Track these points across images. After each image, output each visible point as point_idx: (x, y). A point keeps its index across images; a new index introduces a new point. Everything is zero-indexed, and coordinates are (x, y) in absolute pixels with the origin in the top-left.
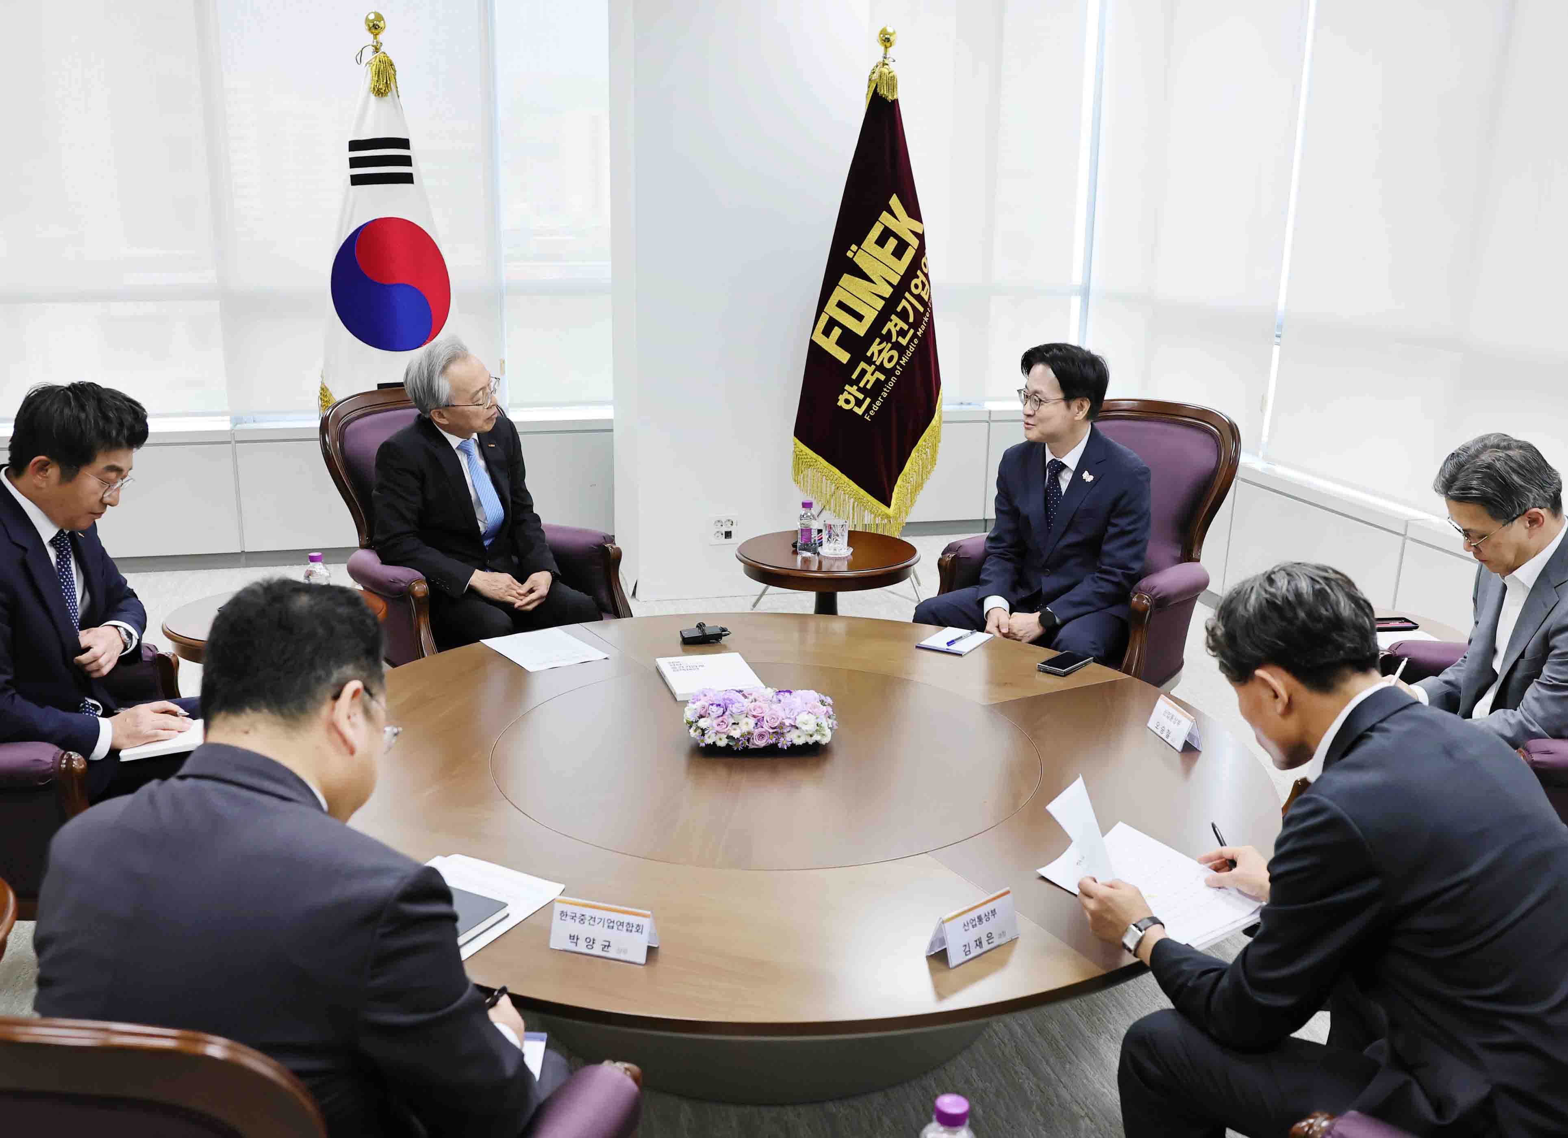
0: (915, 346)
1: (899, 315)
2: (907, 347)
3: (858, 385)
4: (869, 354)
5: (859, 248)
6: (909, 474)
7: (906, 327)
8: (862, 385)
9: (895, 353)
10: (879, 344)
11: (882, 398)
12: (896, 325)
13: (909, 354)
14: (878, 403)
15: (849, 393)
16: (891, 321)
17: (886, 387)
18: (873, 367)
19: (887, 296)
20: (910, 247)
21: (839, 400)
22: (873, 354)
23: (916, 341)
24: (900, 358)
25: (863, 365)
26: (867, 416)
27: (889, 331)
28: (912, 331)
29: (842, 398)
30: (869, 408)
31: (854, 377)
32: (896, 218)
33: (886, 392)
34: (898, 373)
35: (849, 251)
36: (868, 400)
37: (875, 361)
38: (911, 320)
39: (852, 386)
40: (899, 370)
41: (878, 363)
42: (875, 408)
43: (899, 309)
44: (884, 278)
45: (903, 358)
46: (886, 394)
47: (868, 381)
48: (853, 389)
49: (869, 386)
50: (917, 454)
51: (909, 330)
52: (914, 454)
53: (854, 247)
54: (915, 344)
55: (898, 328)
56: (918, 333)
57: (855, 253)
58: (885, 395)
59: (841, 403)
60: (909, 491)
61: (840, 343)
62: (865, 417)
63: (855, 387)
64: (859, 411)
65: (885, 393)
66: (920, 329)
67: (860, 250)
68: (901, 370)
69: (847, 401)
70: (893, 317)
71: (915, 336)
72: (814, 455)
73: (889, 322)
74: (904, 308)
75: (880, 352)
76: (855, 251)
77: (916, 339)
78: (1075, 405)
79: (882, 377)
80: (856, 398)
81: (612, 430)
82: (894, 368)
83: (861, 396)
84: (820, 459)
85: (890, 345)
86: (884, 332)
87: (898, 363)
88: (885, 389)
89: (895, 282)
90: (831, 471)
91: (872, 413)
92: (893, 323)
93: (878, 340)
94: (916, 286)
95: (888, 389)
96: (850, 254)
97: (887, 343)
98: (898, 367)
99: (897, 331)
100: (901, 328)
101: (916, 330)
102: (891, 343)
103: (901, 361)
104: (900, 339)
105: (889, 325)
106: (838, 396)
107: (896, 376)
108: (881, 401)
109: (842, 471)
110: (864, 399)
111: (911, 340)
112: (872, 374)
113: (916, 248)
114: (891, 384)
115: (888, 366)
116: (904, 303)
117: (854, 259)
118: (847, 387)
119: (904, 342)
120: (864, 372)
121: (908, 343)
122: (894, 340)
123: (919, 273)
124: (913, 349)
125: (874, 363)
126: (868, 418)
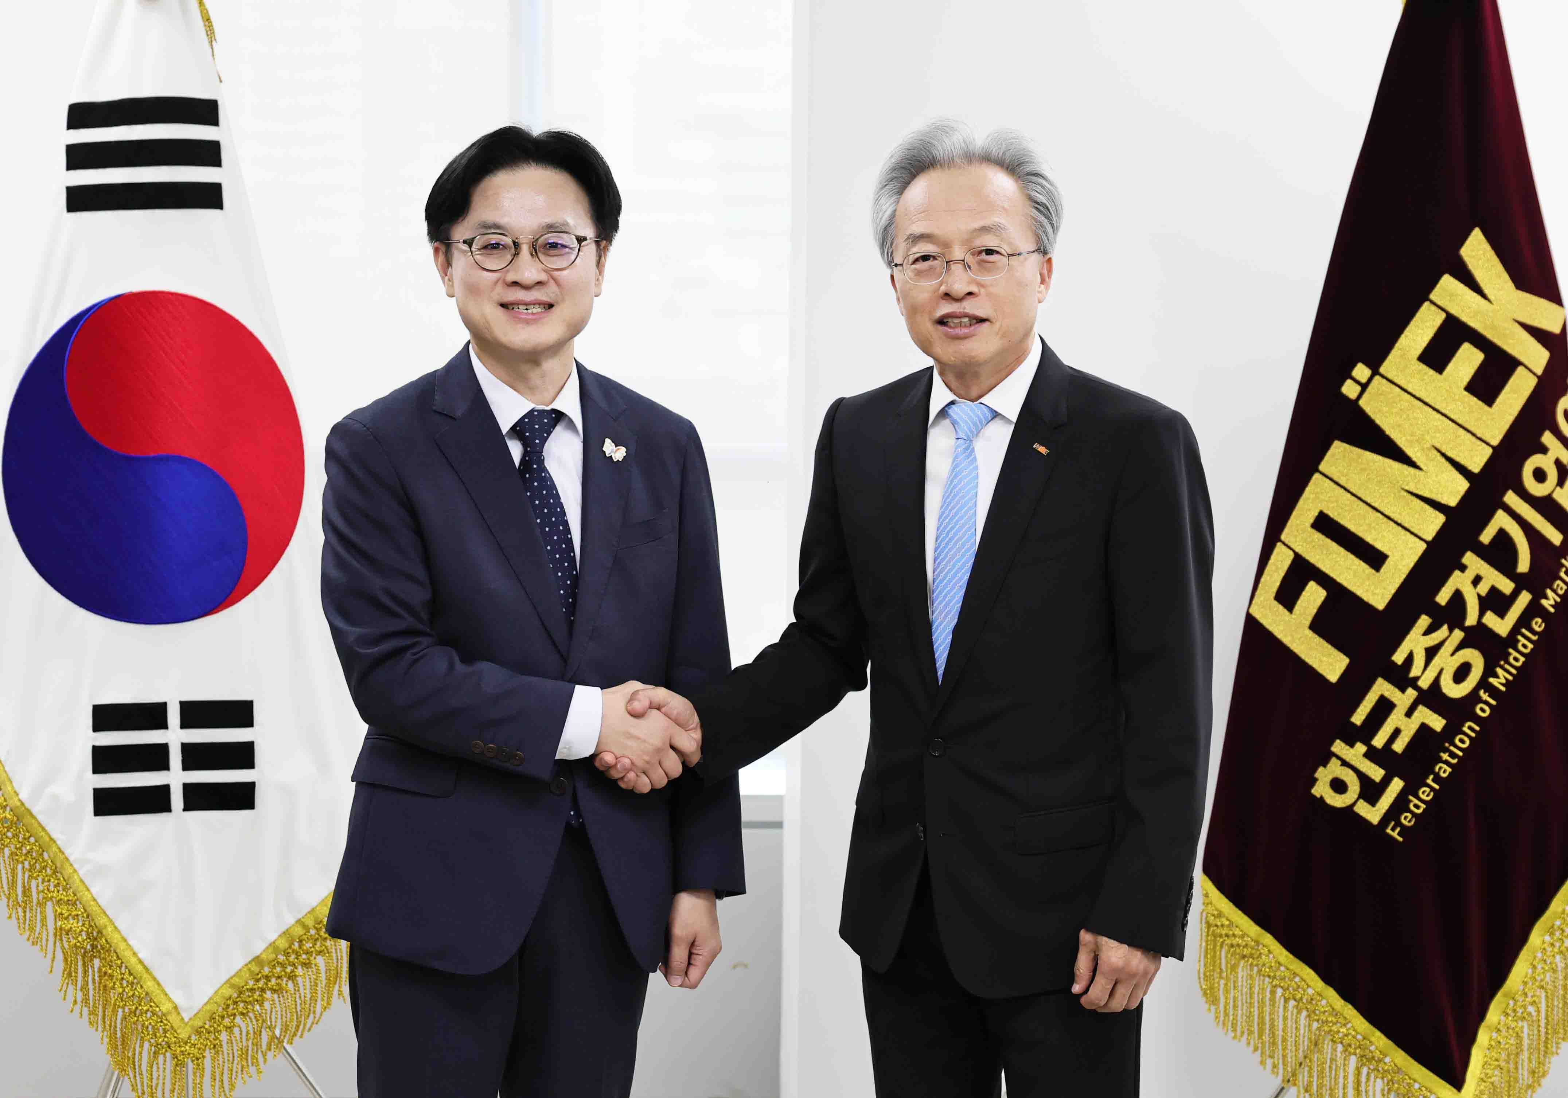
0: (1535, 638)
1: (1484, 553)
2: (1511, 640)
3: (1367, 741)
4: (1399, 658)
5: (1375, 372)
6: (1526, 995)
7: (1506, 586)
8: (1379, 741)
9: (1474, 657)
10: (1428, 632)
11: (1437, 779)
12: (1477, 581)
13: (1516, 659)
14: (1425, 794)
15: (1345, 763)
16: (1463, 568)
17: (1446, 750)
18: (1411, 694)
19: (1453, 502)
20: (1520, 369)
21: (1316, 780)
22: (1410, 659)
23: (1538, 624)
24: (1489, 671)
25: (1382, 688)
26: (1393, 829)
27: (1458, 597)
28: (1525, 598)
29: (1324, 775)
30: (1400, 805)
31: (1358, 717)
32: (1484, 296)
33: (1446, 763)
34: (1483, 711)
35: (1349, 382)
36: (1397, 785)
37: (1417, 679)
38: (1524, 565)
39: (1352, 746)
40: (1486, 703)
41: (1425, 683)
42: (1417, 806)
43: (1486, 537)
44: (1444, 455)
45: (1499, 671)
46: (1449, 770)
47: (1397, 732)
48: (1356, 753)
49: (1399, 746)
50: (1547, 938)
51: (1515, 594)
52: (1537, 937)
53: (1361, 372)
54: (1534, 632)
55: (1483, 589)
56: (1544, 602)
57: (1364, 387)
58: (1444, 771)
59: (1322, 789)
60: (1526, 1042)
61: (1320, 625)
62: (1389, 831)
63: (1361, 748)
64: (1373, 814)
65: (1445, 766)
66: (1549, 592)
67: (1377, 378)
68: (1493, 702)
69: (1339, 786)
70: (1469, 558)
71: (1533, 610)
72: (1252, 929)
73: (1457, 573)
74: (1502, 534)
75: (1431, 653)
76: (1364, 380)
77: (1539, 620)
79: (1437, 723)
80: (1362, 777)
82: (1473, 698)
83: (1376, 773)
84: (1268, 939)
85: (1458, 635)
86: (1443, 597)
87: (1482, 683)
88: (1445, 756)
89: (1476, 464)
90: (1295, 974)
91: (1406, 820)
92: (1470, 574)
93: (1424, 621)
94: (1540, 475)
95: (1453, 755)
96: (1350, 389)
97: (1451, 630)
98: (1485, 696)
99: (1479, 596)
100: (1493, 590)
101: (1538, 595)
102: (1463, 628)
103: (1491, 680)
104: (1491, 619)
105: (1458, 581)
106: (1315, 770)
107: (1477, 719)
108: (1432, 789)
109: (1327, 979)
110: (1386, 782)
111: (1524, 621)
112: (1409, 714)
113: (1539, 372)
114: (1462, 742)
115: (1454, 691)
116: (1501, 520)
117: (1361, 403)
118: (1338, 747)
119: (1501, 626)
120: (1384, 707)
121: (1515, 630)
122: (1471, 620)
123: (1547, 438)
124: (1530, 646)
125: (1413, 683)
126: (1395, 834)
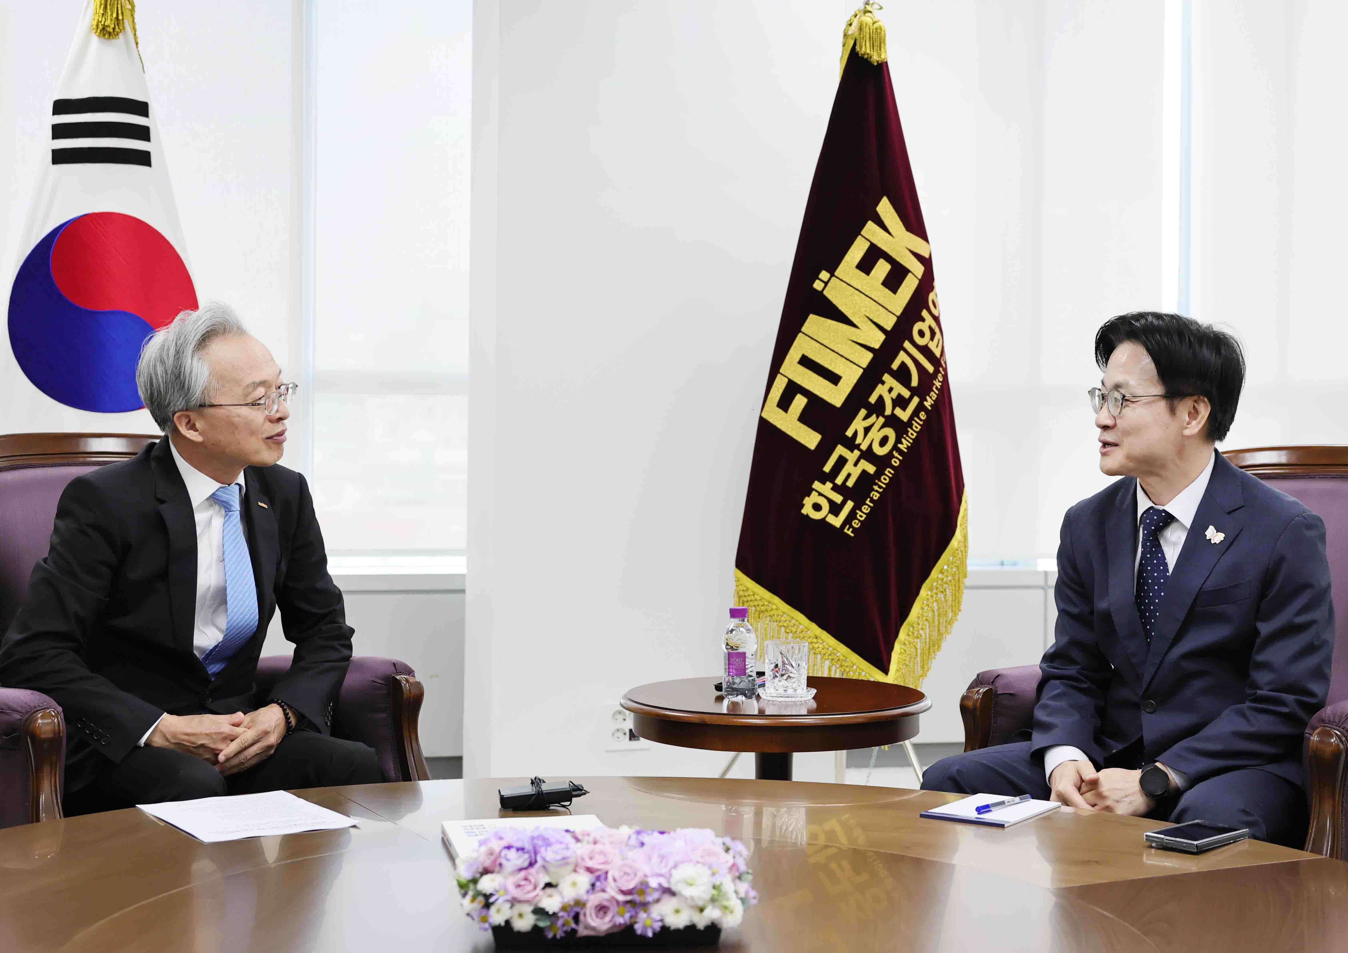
0: (921, 423)
1: (894, 375)
2: (909, 424)
3: (832, 481)
4: (849, 433)
5: (832, 275)
6: (919, 624)
7: (906, 394)
8: (839, 481)
9: (890, 433)
10: (866, 418)
11: (872, 500)
12: (891, 390)
13: (912, 434)
14: (866, 509)
15: (820, 494)
16: (883, 383)
17: (876, 484)
18: (857, 453)
19: (877, 346)
20: (910, 274)
21: (804, 505)
22: (855, 434)
23: (923, 415)
24: (898, 441)
25: (840, 450)
26: (848, 530)
27: (881, 399)
28: (916, 400)
29: (808, 502)
30: (852, 516)
31: (827, 468)
32: (890, 233)
33: (877, 491)
34: (895, 463)
35: (817, 281)
36: (850, 505)
37: (860, 445)
38: (915, 382)
39: (824, 484)
40: (897, 458)
41: (864, 447)
42: (861, 515)
43: (895, 366)
44: (871, 320)
45: (903, 440)
46: (878, 495)
47: (849, 475)
48: (826, 488)
49: (850, 483)
50: (929, 593)
51: (911, 398)
52: (924, 592)
53: (824, 275)
54: (921, 420)
55: (894, 394)
56: (925, 403)
57: (826, 284)
58: (876, 495)
59: (807, 510)
60: (919, 651)
61: (804, 418)
62: (846, 531)
63: (829, 485)
64: (836, 521)
65: (876, 493)
66: (928, 398)
67: (833, 278)
68: (901, 458)
69: (817, 507)
70: (886, 377)
71: (920, 407)
72: (767, 594)
73: (880, 385)
74: (903, 364)
75: (867, 430)
76: (826, 280)
77: (923, 413)
78: (1184, 407)
79: (871, 469)
80: (830, 502)
81: (463, 591)
82: (890, 455)
83: (838, 499)
84: (776, 600)
85: (881, 420)
86: (873, 399)
87: (895, 448)
88: (876, 488)
89: (889, 326)
90: (793, 618)
91: (856, 524)
92: (887, 387)
93: (863, 412)
94: (921, 334)
95: (880, 487)
96: (818, 285)
97: (878, 417)
98: (895, 454)
99: (892, 399)
100: (899, 395)
101: (923, 399)
102: (884, 416)
103: (899, 445)
104: (898, 412)
105: (880, 390)
106: (803, 500)
107: (893, 467)
108: (869, 506)
109: (811, 618)
110: (844, 503)
111: (916, 413)
112: (856, 464)
113: (920, 277)
114: (885, 480)
115: (880, 451)
116: (902, 357)
117: (825, 292)
118: (817, 485)
119: (904, 415)
120: (842, 461)
121: (911, 418)
122: (888, 412)
123: (925, 313)
124: (919, 427)
125: (858, 447)
126: (849, 532)
